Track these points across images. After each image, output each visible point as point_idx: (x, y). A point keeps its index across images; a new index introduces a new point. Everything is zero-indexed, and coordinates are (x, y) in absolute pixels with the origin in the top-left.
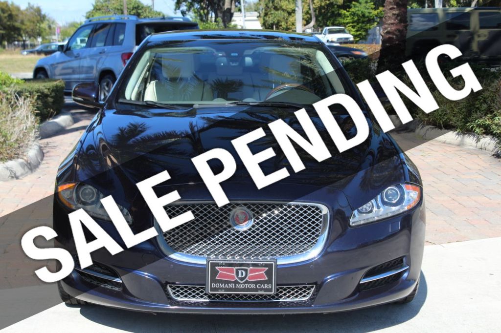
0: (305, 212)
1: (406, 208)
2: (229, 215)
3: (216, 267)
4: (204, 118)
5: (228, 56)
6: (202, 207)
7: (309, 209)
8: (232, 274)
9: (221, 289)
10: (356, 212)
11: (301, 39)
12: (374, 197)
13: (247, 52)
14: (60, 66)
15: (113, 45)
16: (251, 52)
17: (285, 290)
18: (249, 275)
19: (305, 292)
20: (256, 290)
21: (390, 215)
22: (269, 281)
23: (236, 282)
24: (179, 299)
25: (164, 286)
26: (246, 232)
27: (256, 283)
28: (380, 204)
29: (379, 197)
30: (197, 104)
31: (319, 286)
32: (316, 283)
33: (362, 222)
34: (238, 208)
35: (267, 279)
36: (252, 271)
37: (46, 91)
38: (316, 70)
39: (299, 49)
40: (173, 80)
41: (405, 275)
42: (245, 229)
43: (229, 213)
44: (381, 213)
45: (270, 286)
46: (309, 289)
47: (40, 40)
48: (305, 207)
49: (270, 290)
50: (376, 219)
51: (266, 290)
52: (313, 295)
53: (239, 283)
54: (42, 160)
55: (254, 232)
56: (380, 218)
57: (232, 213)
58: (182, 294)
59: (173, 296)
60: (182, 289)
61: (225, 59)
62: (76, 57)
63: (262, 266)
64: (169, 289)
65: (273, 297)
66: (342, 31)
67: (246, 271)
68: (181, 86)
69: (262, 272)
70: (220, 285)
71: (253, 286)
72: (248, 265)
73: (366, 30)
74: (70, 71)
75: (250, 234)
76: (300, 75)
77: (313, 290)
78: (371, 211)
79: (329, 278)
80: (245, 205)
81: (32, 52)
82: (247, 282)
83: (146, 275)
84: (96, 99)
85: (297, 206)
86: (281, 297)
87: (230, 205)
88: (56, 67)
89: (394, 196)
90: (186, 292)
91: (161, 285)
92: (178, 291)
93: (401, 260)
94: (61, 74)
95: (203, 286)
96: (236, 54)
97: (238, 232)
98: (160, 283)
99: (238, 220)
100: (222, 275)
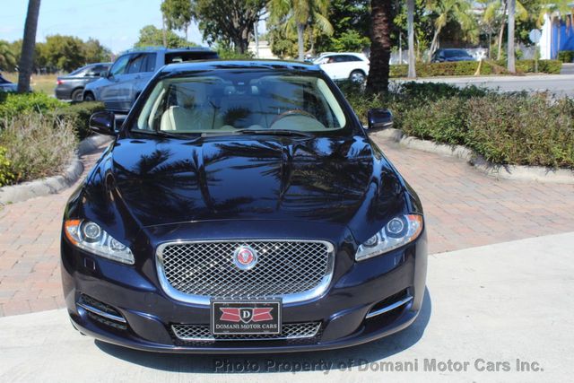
0: (310, 249)
1: (410, 240)
2: (233, 254)
4: (218, 145)
5: (235, 84)
6: (204, 246)
7: (315, 246)
8: (237, 315)
9: (226, 330)
10: (361, 246)
11: (303, 68)
12: (379, 230)
13: (253, 81)
14: (106, 89)
15: (146, 71)
16: (257, 81)
17: (291, 327)
18: (253, 315)
19: (311, 329)
20: (261, 330)
21: (394, 248)
22: (275, 321)
23: (241, 323)
24: (184, 338)
25: (168, 328)
26: (250, 271)
27: (261, 323)
28: (385, 236)
29: (383, 230)
30: (205, 133)
31: (325, 324)
32: (322, 321)
33: (368, 257)
34: (242, 246)
35: (272, 319)
36: (256, 313)
37: (88, 112)
38: (317, 96)
39: (302, 78)
41: (409, 305)
42: (249, 268)
43: (233, 252)
44: (385, 247)
45: (275, 326)
46: (315, 326)
48: (310, 244)
49: (276, 330)
50: (381, 252)
51: (271, 330)
52: (319, 331)
53: (243, 324)
54: (81, 174)
55: (258, 271)
56: (385, 251)
57: (235, 252)
58: (187, 333)
59: (178, 336)
60: (187, 329)
61: (233, 88)
62: (117, 82)
63: (267, 306)
64: (174, 329)
65: (279, 335)
67: (251, 311)
68: (196, 112)
69: (268, 311)
70: (227, 327)
71: (259, 326)
72: (253, 306)
75: (254, 274)
76: (302, 100)
77: (318, 327)
78: (375, 244)
79: (335, 316)
80: (249, 243)
82: (252, 322)
83: (149, 316)
84: (112, 128)
85: (302, 244)
86: (287, 334)
87: (233, 243)
88: (101, 91)
89: (397, 227)
90: (191, 331)
91: (165, 326)
92: (183, 331)
93: (405, 291)
94: (107, 96)
95: (208, 325)
96: (243, 84)
97: (241, 271)
98: (164, 324)
99: (242, 260)
100: (227, 316)
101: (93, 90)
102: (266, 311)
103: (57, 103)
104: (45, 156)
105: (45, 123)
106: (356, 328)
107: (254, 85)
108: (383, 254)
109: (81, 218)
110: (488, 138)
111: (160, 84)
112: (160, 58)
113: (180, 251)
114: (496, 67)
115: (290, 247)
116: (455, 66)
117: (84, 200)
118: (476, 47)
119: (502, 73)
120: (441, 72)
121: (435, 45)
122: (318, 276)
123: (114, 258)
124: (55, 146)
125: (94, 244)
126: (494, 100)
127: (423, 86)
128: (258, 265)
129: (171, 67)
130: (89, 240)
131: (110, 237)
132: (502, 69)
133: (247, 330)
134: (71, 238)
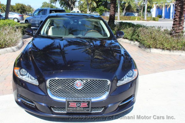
0: (102, 82)
1: (134, 78)
2: (74, 83)
3: (69, 103)
5: (74, 21)
6: (64, 80)
7: (104, 81)
8: (75, 105)
9: (71, 110)
10: (119, 81)
12: (125, 75)
13: (79, 20)
14: (32, 20)
15: (44, 15)
16: (81, 20)
17: (94, 109)
18: (81, 105)
19: (100, 109)
20: (84, 110)
21: (130, 81)
22: (88, 107)
23: (76, 108)
24: (55, 112)
25: (50, 108)
26: (80, 89)
27: (84, 108)
28: (126, 77)
30: (64, 37)
32: (105, 107)
34: (78, 81)
35: (87, 106)
36: (82, 104)
37: (26, 26)
40: (57, 27)
42: (80, 88)
43: (74, 82)
44: (127, 81)
47: (30, 12)
48: (102, 80)
49: (89, 110)
51: (87, 110)
52: (103, 110)
53: (77, 108)
54: (23, 45)
55: (83, 89)
58: (57, 110)
59: (54, 111)
61: (72, 22)
62: (35, 17)
63: (86, 102)
64: (52, 108)
66: (97, 13)
67: (80, 104)
68: (60, 29)
70: (71, 109)
71: (83, 109)
72: (81, 102)
73: (102, 13)
74: (34, 21)
75: (82, 90)
77: (103, 109)
79: (110, 105)
80: (80, 80)
81: (28, 15)
82: (80, 108)
83: (43, 104)
84: (32, 34)
85: (99, 80)
86: (92, 111)
87: (75, 79)
88: (31, 20)
89: (130, 73)
90: (58, 109)
91: (49, 108)
92: (55, 109)
93: (132, 95)
94: (32, 22)
95: (64, 108)
96: (76, 21)
97: (77, 89)
98: (48, 107)
99: (77, 85)
100: (71, 105)
101: (28, 20)
102: (86, 103)
103: (17, 23)
104: (12, 40)
105: (12, 29)
106: (116, 109)
107: (80, 21)
108: (126, 84)
109: (20, 67)
110: (146, 40)
111: (49, 20)
112: (48, 11)
113: (55, 82)
114: (141, 18)
115: (95, 81)
116: (130, 17)
117: (21, 59)
118: (135, 13)
119: (143, 20)
120: (127, 19)
121: (125, 11)
122: (104, 92)
123: (31, 83)
124: (15, 37)
125: (24, 77)
126: (147, 29)
127: (125, 23)
128: (83, 87)
129: (52, 14)
130: (22, 75)
131: (30, 75)
132: (143, 19)
133: (78, 110)
134: (16, 74)
